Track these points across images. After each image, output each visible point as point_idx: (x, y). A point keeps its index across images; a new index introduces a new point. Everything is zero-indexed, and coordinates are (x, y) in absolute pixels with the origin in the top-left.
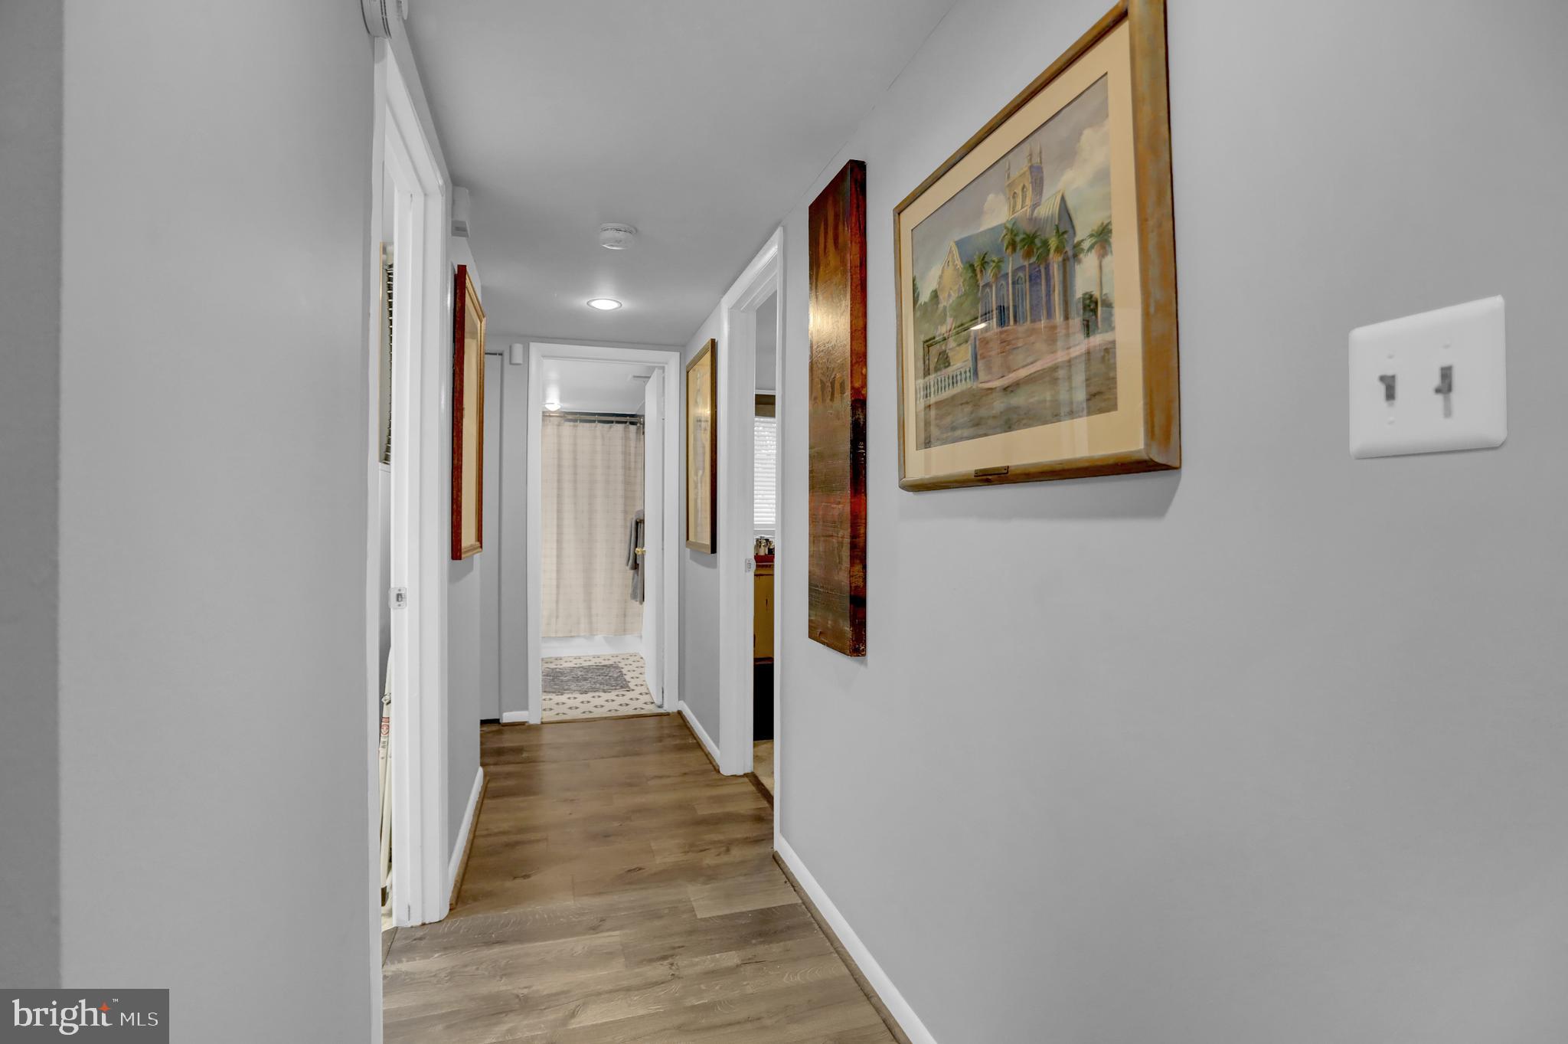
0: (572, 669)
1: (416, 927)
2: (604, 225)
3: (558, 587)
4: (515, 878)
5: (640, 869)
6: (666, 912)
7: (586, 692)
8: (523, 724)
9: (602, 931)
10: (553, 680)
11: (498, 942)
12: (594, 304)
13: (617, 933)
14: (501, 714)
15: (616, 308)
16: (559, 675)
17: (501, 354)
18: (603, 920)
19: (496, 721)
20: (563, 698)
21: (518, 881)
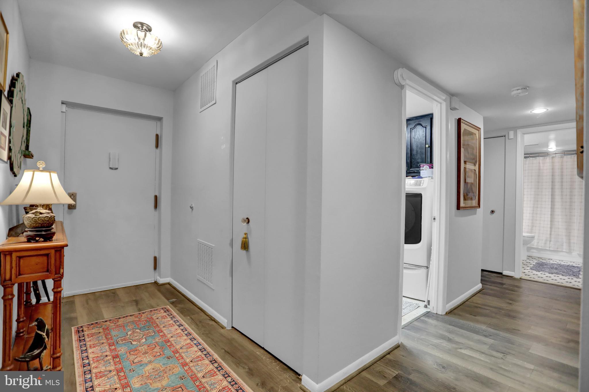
0: (553, 264)
1: (435, 313)
2: (512, 90)
3: (551, 228)
4: (471, 315)
5: (519, 330)
6: (517, 344)
7: (552, 273)
8: (512, 277)
9: (488, 338)
10: (539, 266)
11: (453, 326)
12: (533, 112)
13: (493, 340)
14: (503, 271)
15: (546, 111)
16: (544, 265)
17: (505, 136)
18: (491, 336)
19: (501, 273)
20: (539, 273)
21: (471, 316)
